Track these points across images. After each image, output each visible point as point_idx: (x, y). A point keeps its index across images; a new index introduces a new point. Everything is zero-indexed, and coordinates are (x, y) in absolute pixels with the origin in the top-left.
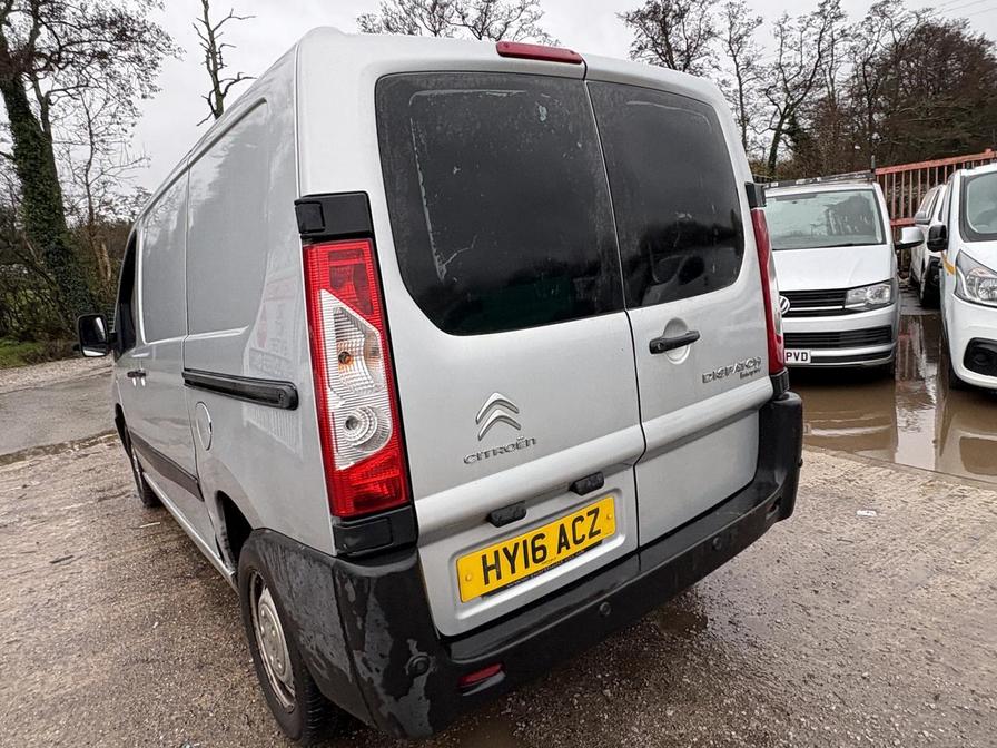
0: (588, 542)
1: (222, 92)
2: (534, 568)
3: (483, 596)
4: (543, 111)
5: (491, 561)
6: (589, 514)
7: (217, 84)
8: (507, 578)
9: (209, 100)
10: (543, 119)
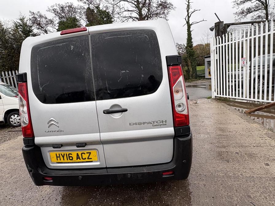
0: (87, 160)
1: (190, 16)
2: (69, 161)
3: (57, 162)
4: (72, 47)
5: (58, 156)
6: (87, 153)
7: (188, 14)
8: (62, 161)
9: (186, 19)
10: (71, 49)
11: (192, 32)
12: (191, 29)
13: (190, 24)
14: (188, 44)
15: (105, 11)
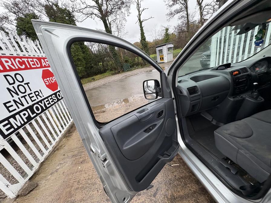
1: (140, 14)
9: (138, 17)
11: (143, 28)
12: (143, 26)
13: (142, 21)
14: (142, 38)
15: (66, 9)
